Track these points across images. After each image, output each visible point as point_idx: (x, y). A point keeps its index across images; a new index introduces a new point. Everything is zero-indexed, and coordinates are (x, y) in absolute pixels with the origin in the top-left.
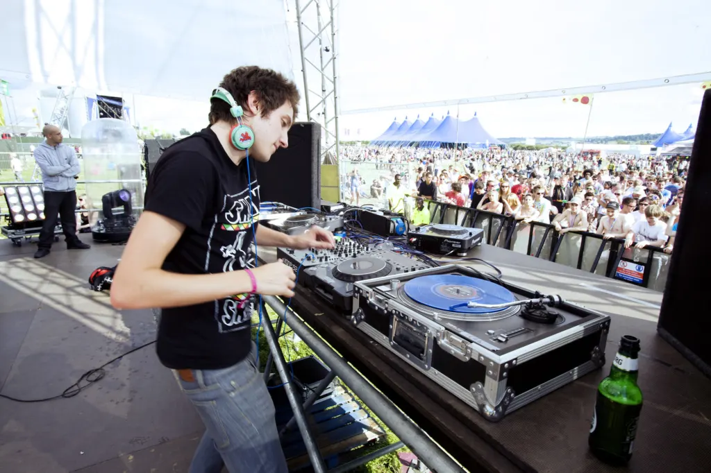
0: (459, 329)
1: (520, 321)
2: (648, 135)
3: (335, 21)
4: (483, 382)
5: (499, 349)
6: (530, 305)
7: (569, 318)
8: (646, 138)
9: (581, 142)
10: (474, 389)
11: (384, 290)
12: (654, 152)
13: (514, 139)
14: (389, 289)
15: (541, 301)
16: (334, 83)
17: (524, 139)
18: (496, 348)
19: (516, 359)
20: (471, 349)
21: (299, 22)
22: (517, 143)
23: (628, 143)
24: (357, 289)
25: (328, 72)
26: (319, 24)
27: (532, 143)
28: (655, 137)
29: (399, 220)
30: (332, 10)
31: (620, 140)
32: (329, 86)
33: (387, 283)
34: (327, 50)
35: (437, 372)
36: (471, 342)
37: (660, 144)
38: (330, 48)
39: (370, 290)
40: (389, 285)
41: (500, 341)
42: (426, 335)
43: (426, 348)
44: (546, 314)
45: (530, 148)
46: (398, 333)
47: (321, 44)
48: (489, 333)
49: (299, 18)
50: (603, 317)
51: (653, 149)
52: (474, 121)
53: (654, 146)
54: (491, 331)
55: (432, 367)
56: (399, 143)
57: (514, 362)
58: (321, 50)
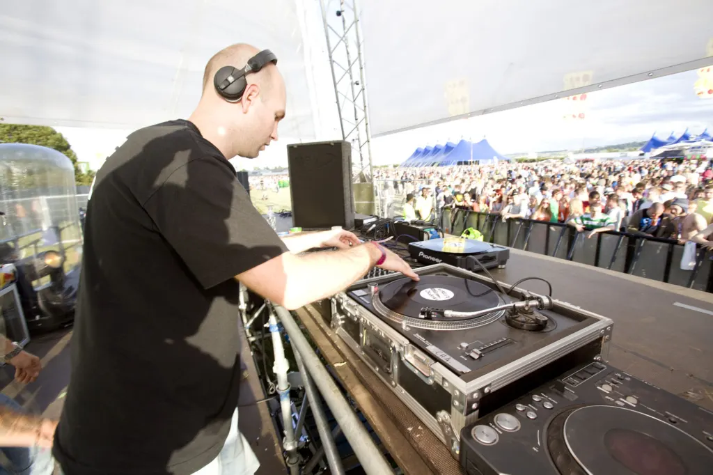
0: (427, 343)
1: (504, 328)
2: (634, 143)
3: (362, 56)
4: (449, 412)
5: (467, 372)
6: (514, 310)
7: (563, 323)
8: (632, 146)
9: (576, 153)
10: (440, 418)
11: (358, 295)
12: (642, 157)
13: (518, 154)
14: (365, 294)
15: (527, 305)
16: (365, 111)
17: (527, 154)
18: (465, 370)
19: (489, 385)
20: (436, 371)
21: (330, 61)
22: (520, 157)
23: (617, 151)
25: (359, 102)
26: (349, 61)
27: (534, 156)
28: (641, 144)
29: (433, 230)
30: (359, 46)
31: (609, 149)
32: (361, 115)
34: (357, 84)
35: (404, 391)
36: (436, 360)
37: (647, 149)
38: (360, 82)
40: (366, 290)
41: (472, 359)
42: (391, 349)
43: (391, 361)
44: (533, 320)
45: (532, 161)
46: (368, 343)
47: (351, 78)
48: (461, 347)
49: (330, 57)
50: (604, 321)
51: (641, 155)
52: (484, 142)
53: (642, 152)
54: (465, 345)
55: (398, 385)
56: (423, 164)
57: (486, 390)
58: (352, 84)
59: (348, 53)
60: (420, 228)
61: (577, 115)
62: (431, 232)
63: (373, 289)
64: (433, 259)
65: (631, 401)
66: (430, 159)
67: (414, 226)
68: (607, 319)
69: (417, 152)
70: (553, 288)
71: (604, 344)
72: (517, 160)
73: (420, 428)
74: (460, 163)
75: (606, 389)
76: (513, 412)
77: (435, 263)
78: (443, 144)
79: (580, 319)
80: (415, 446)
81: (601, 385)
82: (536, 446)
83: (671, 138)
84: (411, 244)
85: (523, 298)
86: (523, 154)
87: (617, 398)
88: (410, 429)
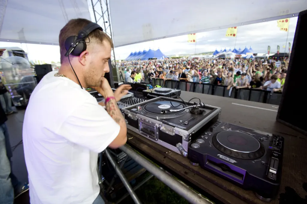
0: (168, 122)
1: (190, 115)
3: (109, 9)
4: (181, 142)
5: (186, 128)
6: (193, 108)
7: (208, 111)
8: (210, 53)
9: (193, 55)
10: (178, 146)
11: (134, 110)
13: (172, 55)
14: (136, 110)
15: (197, 106)
16: (111, 35)
17: (175, 55)
18: (185, 128)
19: (194, 131)
20: (175, 130)
22: (173, 56)
23: (205, 55)
24: (123, 111)
26: (102, 11)
27: (178, 56)
28: (212, 52)
30: (107, 5)
31: (203, 54)
33: (135, 107)
35: (161, 141)
36: (174, 127)
38: (108, 22)
39: (129, 111)
41: (186, 124)
42: (155, 127)
43: (155, 132)
44: (199, 111)
45: (178, 58)
46: (142, 128)
47: (104, 19)
48: (180, 122)
49: (93, 9)
50: (219, 109)
51: (213, 56)
52: (159, 50)
53: (213, 55)
54: (181, 121)
55: (159, 140)
56: (134, 60)
57: (193, 133)
58: (104, 22)
59: (102, 7)
60: (145, 85)
61: (193, 40)
62: (150, 86)
63: (139, 107)
64: (154, 96)
65: (230, 129)
66: (137, 57)
67: (142, 84)
68: (220, 108)
69: (131, 54)
70: (201, 100)
71: (219, 116)
72: (171, 58)
73: (170, 152)
74: (149, 59)
75: (223, 127)
76: (201, 138)
77: (155, 97)
78: (142, 51)
79: (212, 109)
80: (170, 157)
81: (222, 127)
82: (211, 145)
83: (221, 51)
84: (144, 91)
85: (192, 104)
86: (174, 55)
87: (226, 129)
88: (167, 153)
